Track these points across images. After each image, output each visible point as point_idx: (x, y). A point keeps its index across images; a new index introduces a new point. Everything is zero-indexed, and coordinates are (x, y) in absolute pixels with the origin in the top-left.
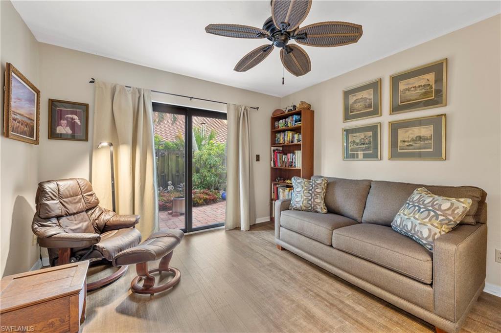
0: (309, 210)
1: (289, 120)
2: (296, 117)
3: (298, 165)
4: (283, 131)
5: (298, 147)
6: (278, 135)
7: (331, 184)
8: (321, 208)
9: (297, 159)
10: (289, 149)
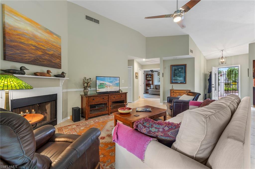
0: (153, 89)
1: (149, 76)
2: (150, 76)
3: (151, 83)
4: (148, 77)
5: (151, 80)
6: (147, 78)
7: (156, 85)
8: (155, 88)
9: (151, 82)
10: (150, 80)
